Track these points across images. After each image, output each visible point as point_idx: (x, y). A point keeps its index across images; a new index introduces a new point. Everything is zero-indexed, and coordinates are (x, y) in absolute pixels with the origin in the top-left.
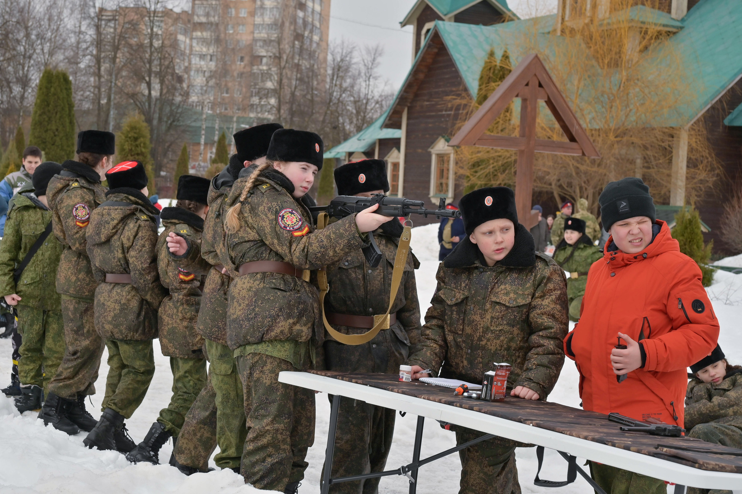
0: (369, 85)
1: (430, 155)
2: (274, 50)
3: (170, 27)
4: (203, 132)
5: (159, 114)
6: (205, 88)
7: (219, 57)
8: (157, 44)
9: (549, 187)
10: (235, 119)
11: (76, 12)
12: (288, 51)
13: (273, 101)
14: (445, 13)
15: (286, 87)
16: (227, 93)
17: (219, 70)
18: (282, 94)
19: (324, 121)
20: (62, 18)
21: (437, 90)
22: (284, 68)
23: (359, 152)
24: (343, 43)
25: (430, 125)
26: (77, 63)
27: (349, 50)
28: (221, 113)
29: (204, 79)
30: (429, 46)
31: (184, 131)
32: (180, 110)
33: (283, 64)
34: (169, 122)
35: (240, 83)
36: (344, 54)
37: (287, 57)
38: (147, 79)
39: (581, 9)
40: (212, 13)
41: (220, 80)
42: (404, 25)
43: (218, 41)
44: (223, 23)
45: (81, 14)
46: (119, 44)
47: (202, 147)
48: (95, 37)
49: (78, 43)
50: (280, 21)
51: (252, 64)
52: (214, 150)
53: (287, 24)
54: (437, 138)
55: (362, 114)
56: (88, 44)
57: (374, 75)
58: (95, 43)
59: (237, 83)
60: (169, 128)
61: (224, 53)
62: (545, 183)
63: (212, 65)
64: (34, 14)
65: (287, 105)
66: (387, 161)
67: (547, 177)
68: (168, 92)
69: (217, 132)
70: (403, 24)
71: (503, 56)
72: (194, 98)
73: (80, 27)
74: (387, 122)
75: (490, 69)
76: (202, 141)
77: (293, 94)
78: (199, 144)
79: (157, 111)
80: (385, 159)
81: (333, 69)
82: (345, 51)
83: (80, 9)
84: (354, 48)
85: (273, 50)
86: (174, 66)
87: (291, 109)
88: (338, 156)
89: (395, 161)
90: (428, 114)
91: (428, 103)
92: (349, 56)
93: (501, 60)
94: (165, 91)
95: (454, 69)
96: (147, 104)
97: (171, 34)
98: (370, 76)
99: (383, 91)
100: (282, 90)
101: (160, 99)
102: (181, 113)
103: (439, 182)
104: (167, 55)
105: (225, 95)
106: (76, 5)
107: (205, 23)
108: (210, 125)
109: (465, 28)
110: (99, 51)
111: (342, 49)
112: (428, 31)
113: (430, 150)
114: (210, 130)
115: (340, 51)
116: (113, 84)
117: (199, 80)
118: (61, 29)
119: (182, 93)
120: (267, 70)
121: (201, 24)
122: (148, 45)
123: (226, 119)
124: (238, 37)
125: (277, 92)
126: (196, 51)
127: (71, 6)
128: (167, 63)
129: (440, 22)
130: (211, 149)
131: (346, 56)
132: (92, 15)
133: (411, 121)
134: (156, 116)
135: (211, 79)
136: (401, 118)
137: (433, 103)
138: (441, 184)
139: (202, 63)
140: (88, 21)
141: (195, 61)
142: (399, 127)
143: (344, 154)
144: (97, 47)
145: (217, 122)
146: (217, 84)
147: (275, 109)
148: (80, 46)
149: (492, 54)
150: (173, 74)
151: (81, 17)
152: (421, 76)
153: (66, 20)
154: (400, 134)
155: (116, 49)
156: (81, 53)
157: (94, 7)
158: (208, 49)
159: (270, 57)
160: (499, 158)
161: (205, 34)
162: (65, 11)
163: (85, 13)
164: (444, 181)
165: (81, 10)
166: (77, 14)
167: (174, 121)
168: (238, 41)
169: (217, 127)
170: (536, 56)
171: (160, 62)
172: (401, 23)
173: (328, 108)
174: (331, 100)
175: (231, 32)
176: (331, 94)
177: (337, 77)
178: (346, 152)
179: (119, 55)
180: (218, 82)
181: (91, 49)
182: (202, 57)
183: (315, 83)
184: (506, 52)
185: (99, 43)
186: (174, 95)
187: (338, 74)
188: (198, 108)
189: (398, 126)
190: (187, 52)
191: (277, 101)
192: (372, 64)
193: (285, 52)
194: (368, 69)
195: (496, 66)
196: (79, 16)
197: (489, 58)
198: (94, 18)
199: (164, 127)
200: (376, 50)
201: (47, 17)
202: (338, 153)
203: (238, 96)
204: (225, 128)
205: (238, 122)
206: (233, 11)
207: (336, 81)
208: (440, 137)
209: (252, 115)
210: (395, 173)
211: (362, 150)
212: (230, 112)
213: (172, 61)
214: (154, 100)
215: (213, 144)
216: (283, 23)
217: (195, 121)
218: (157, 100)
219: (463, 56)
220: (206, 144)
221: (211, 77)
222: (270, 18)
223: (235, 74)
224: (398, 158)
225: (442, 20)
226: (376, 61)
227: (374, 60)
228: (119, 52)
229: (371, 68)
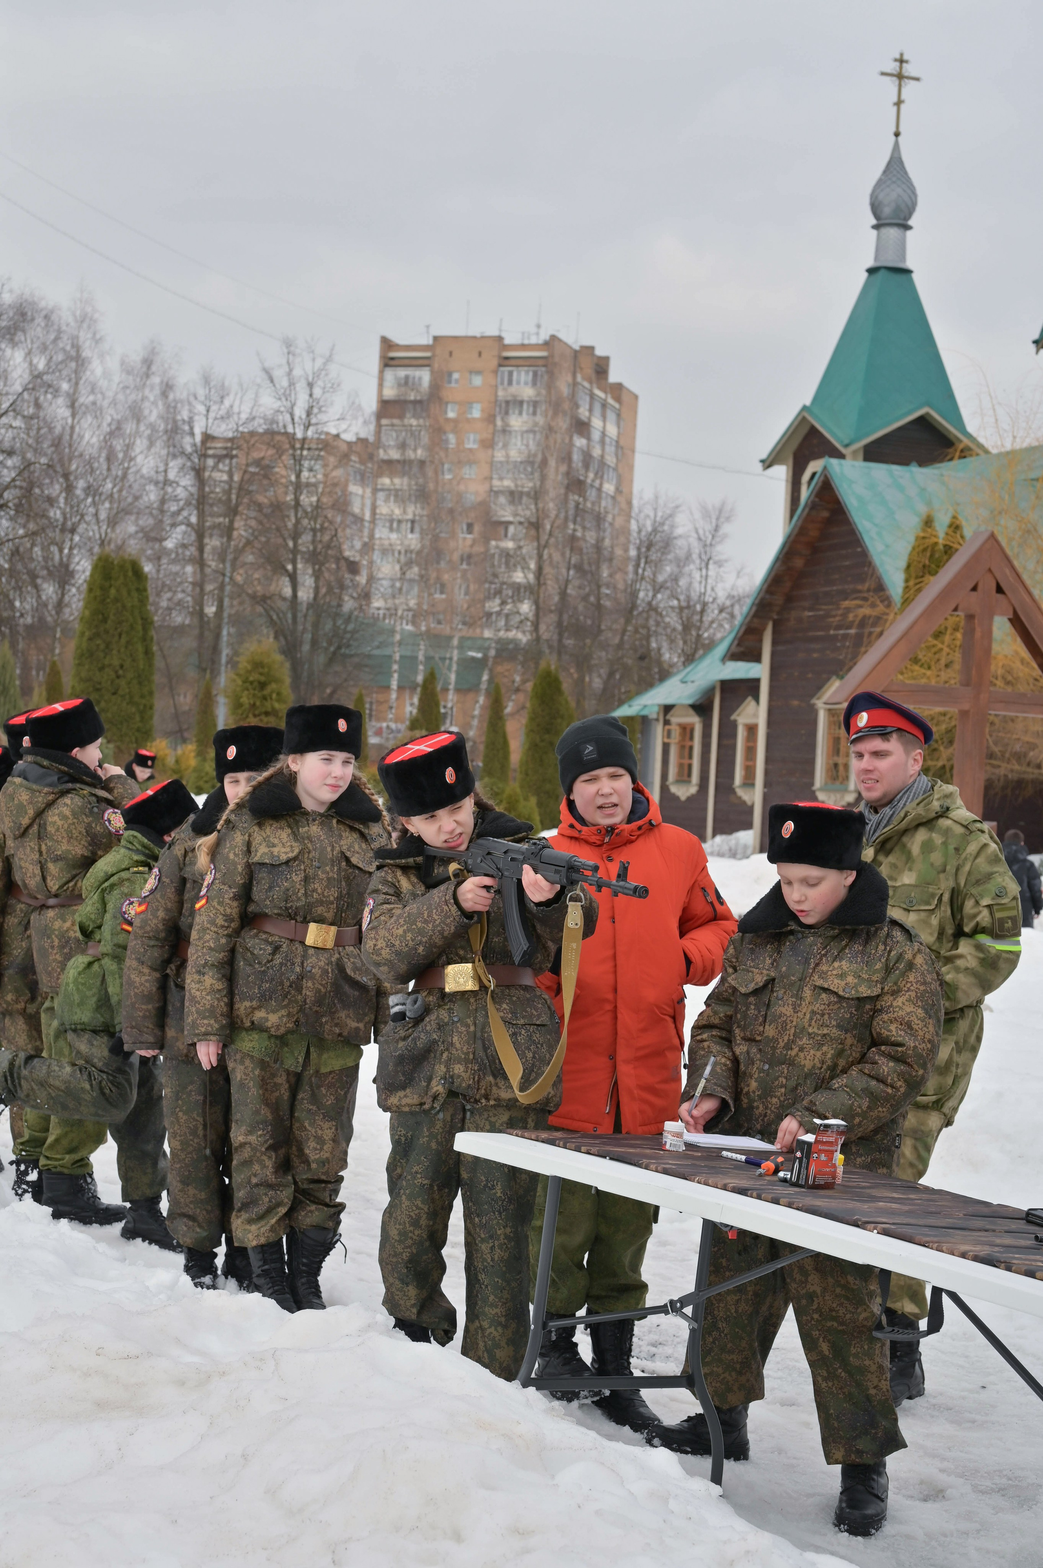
0: (707, 576)
1: (814, 712)
2: (528, 513)
3: (332, 470)
4: (395, 667)
5: (313, 634)
6: (398, 584)
7: (425, 527)
8: (308, 500)
9: (1036, 771)
10: (455, 642)
11: (159, 444)
12: (553, 514)
13: (526, 607)
14: (846, 442)
15: (549, 582)
16: (442, 593)
17: (426, 551)
18: (542, 595)
19: (620, 646)
20: (133, 455)
21: (827, 589)
22: (546, 545)
23: (683, 706)
24: (657, 498)
25: (815, 655)
26: (161, 540)
27: (668, 512)
28: (428, 631)
29: (397, 567)
30: (813, 506)
31: (359, 666)
32: (350, 627)
33: (544, 537)
34: (332, 649)
35: (465, 572)
36: (658, 519)
37: (552, 527)
38: (290, 567)
40: (411, 442)
41: (426, 569)
42: (769, 466)
43: (422, 495)
44: (432, 462)
45: (168, 447)
46: (237, 505)
47: (394, 696)
48: (193, 490)
49: (163, 501)
50: (539, 458)
51: (486, 540)
52: (416, 700)
53: (552, 463)
54: (828, 679)
55: (694, 633)
56: (182, 503)
57: (715, 558)
58: (194, 502)
59: (459, 575)
60: (331, 661)
61: (434, 518)
62: (1029, 764)
63: (413, 540)
64: (80, 449)
65: (552, 615)
66: (735, 722)
67: (1031, 754)
68: (330, 590)
69: (421, 667)
70: (768, 463)
71: (950, 526)
72: (377, 603)
73: (166, 471)
74: (734, 649)
75: (925, 550)
76: (394, 684)
77: (563, 594)
78: (388, 688)
79: (309, 627)
80: (733, 717)
81: (639, 549)
82: (660, 514)
83: (165, 438)
84: (677, 507)
85: (527, 511)
86: (340, 544)
87: (559, 624)
88: (644, 713)
89: (751, 721)
90: (811, 634)
91: (811, 614)
92: (667, 522)
93: (947, 534)
94: (323, 590)
95: (859, 550)
96: (289, 616)
97: (335, 485)
98: (710, 558)
99: (733, 587)
100: (543, 588)
101: (314, 604)
102: (354, 632)
103: (831, 762)
104: (326, 524)
105: (437, 596)
106: (157, 431)
107: (398, 461)
108: (409, 654)
109: (880, 471)
110: (201, 515)
111: (655, 510)
112: (814, 475)
113: (814, 701)
114: (409, 662)
115: (652, 514)
116: (227, 580)
117: (387, 569)
118: (131, 478)
119: (355, 595)
120: (515, 549)
121: (389, 462)
122: (293, 503)
123: (439, 641)
124: (462, 487)
125: (534, 591)
126: (381, 514)
127: (148, 432)
128: (326, 538)
129: (834, 462)
130: (411, 698)
131: (662, 524)
132: (189, 449)
133: (780, 648)
134: (308, 636)
135: (410, 568)
136: (760, 641)
137: (821, 613)
138: (836, 765)
139: (394, 536)
140: (180, 461)
141: (381, 533)
142: (757, 659)
143: (656, 709)
144: (198, 508)
145: (422, 647)
146: (422, 576)
147: (529, 623)
148: (166, 507)
149: (928, 522)
150: (340, 558)
151: (168, 454)
152: (799, 563)
153: (139, 459)
154: (760, 671)
155: (232, 512)
156: (168, 521)
157: (192, 434)
158: (405, 512)
159: (521, 523)
160: (942, 718)
161: (397, 481)
162: (138, 442)
163: (174, 446)
164: (841, 761)
165: (169, 440)
166: (160, 448)
167: (339, 647)
168: (460, 495)
169: (421, 657)
170: (992, 536)
171: (314, 536)
172: (762, 461)
173: (628, 621)
174: (634, 606)
175: (448, 477)
176: (634, 594)
177: (646, 563)
178: (659, 705)
179: (239, 523)
180: (423, 572)
181: (185, 513)
182: (393, 524)
183: (605, 574)
184: (954, 517)
185: (201, 501)
186: (340, 598)
187: (647, 557)
188: (387, 621)
189: (754, 656)
190: (367, 516)
191: (534, 607)
192: (713, 537)
193: (548, 516)
194: (705, 546)
195: (936, 544)
196: (164, 452)
197: (924, 531)
198: (191, 454)
199: (321, 659)
200: (720, 511)
201: (104, 453)
202: (645, 706)
203: (461, 598)
204: (437, 659)
205: (461, 647)
206: (452, 438)
207: (644, 570)
208: (834, 677)
209: (487, 634)
210: (751, 744)
211: (690, 702)
212: (445, 629)
213: (336, 535)
214: (305, 606)
215: (415, 689)
216: (544, 462)
217: (378, 647)
218: (310, 606)
219: (876, 525)
220: (400, 688)
221: (409, 564)
222: (520, 452)
223: (456, 557)
224: (756, 715)
225: (841, 456)
226: (721, 532)
227: (717, 529)
228: (238, 518)
229: (711, 545)
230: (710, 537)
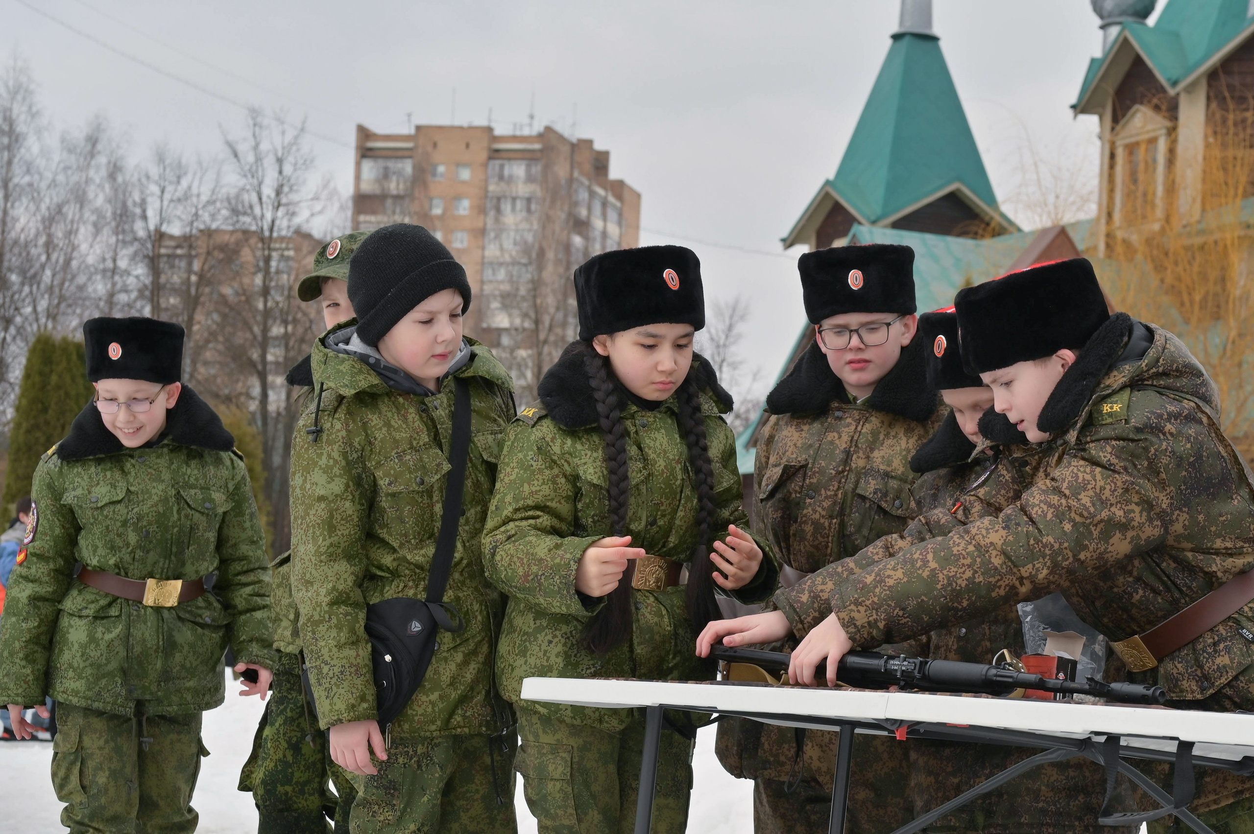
11: (106, 231)
12: (552, 309)
14: (873, 218)
20: (76, 242)
22: (545, 342)
33: (543, 333)
37: (551, 322)
38: (259, 364)
39: (1145, 194)
42: (791, 245)
45: (117, 234)
46: (198, 295)
48: (147, 280)
50: (536, 248)
53: (551, 254)
57: (730, 359)
70: (787, 243)
73: (114, 260)
83: (113, 224)
98: (723, 361)
104: (299, 315)
106: (104, 217)
110: (156, 308)
118: (74, 266)
122: (261, 290)
127: (94, 218)
128: (299, 331)
132: (141, 233)
140: (130, 250)
151: (118, 240)
153: (84, 247)
157: (145, 219)
162: (82, 230)
163: (124, 232)
165: (117, 226)
166: (108, 237)
171: (286, 329)
172: (785, 240)
185: (154, 293)
192: (727, 337)
193: (547, 312)
194: (718, 346)
196: (113, 240)
198: (144, 241)
200: (734, 310)
201: (42, 240)
216: (542, 252)
222: (515, 244)
226: (735, 331)
227: (730, 328)
228: (199, 309)
229: (725, 346)
230: (723, 337)
